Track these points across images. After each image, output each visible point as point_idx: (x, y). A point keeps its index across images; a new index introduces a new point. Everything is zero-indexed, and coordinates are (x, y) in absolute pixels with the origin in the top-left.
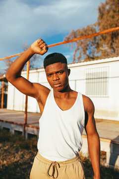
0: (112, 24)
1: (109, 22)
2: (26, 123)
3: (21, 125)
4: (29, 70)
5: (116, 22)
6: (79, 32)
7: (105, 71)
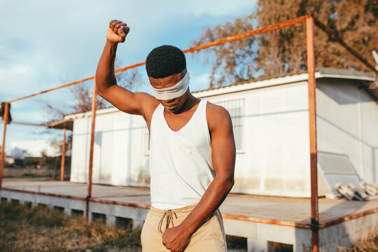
0: (280, 16)
1: (274, 12)
2: (89, 196)
3: (81, 199)
4: (96, 109)
5: (287, 12)
6: (220, 30)
7: (238, 107)
